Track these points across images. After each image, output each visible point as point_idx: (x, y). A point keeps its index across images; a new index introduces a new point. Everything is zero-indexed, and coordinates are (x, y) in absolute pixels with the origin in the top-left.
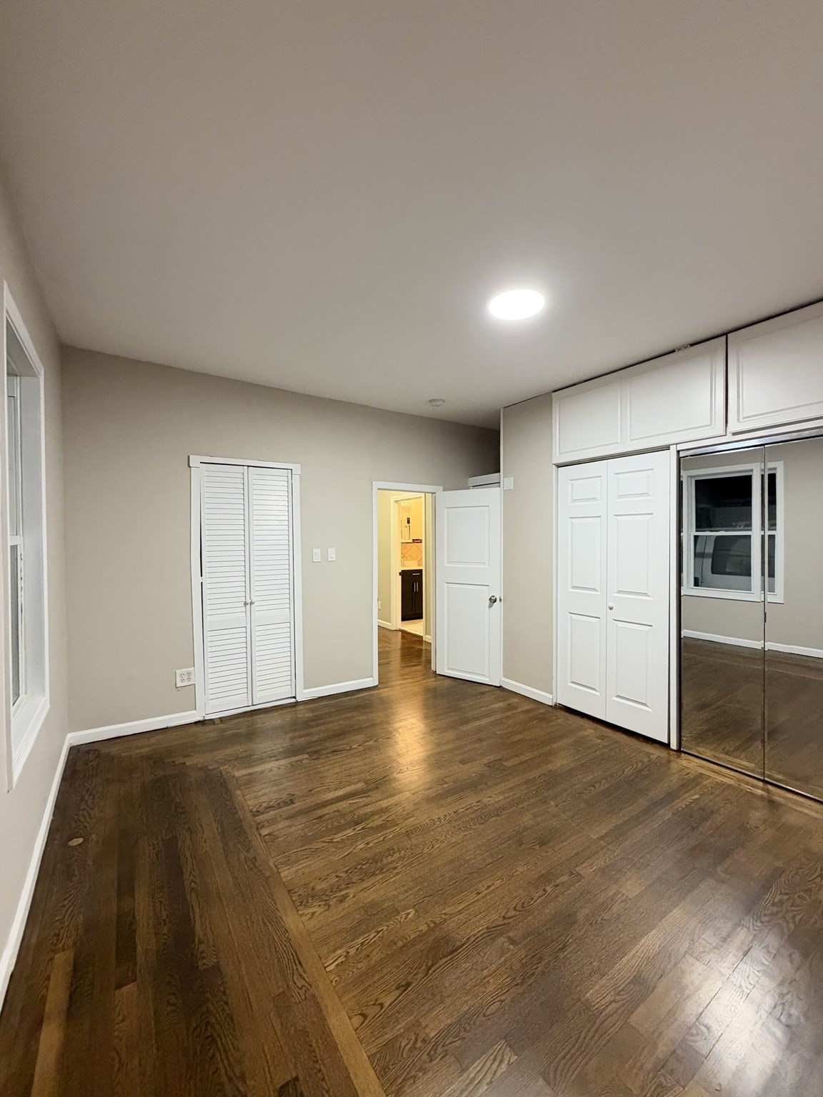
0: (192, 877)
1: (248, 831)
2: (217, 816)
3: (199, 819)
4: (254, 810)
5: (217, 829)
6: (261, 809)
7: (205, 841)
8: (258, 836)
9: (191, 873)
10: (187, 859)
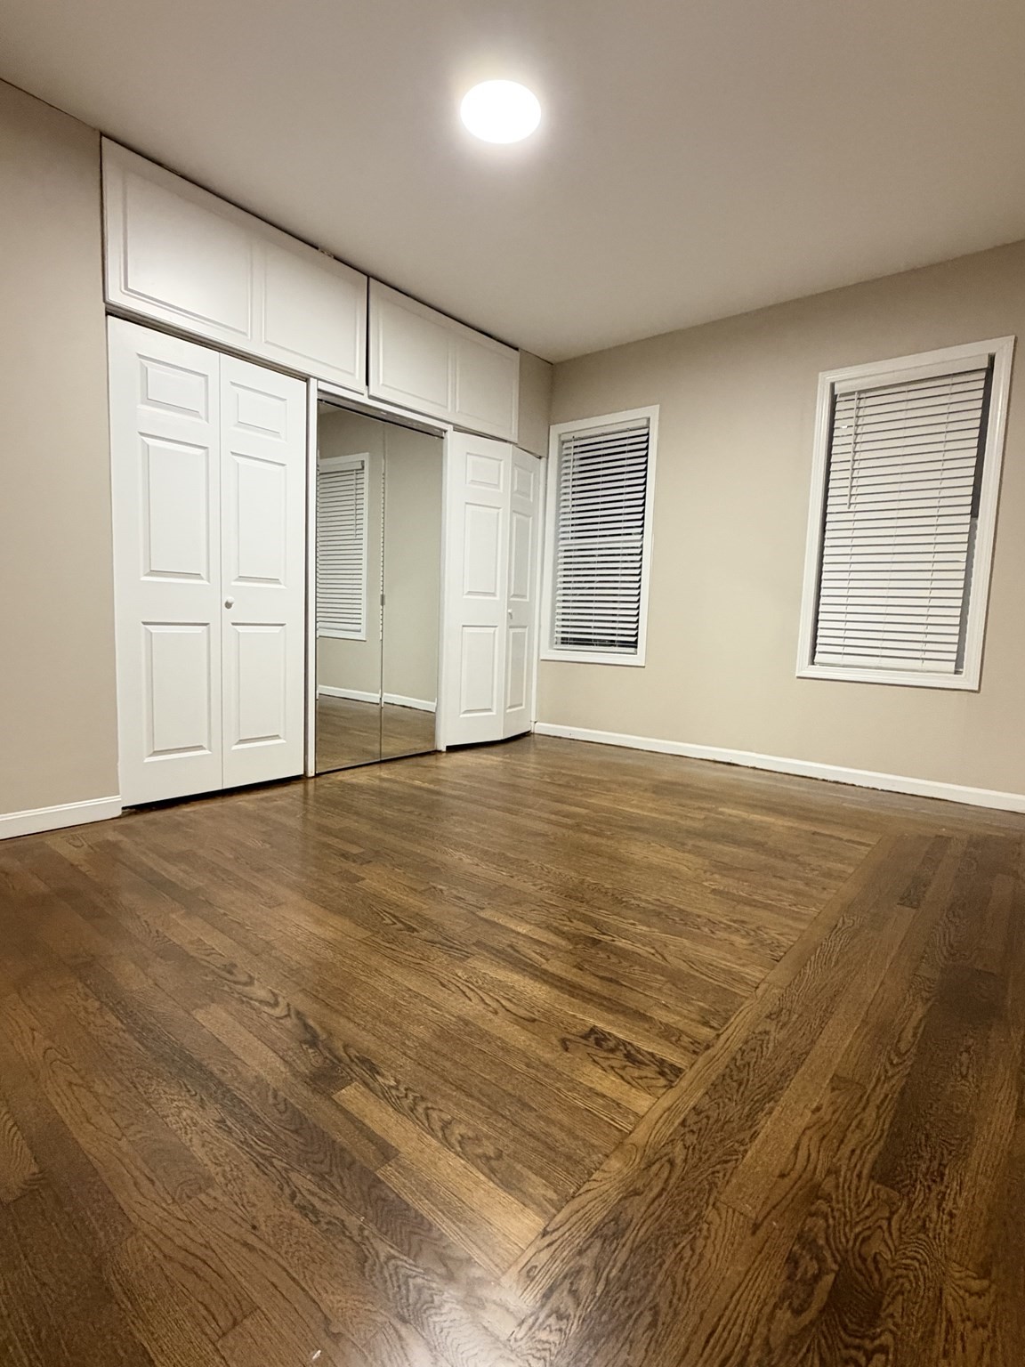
0: (890, 1074)
1: (726, 1059)
2: (742, 1143)
3: (782, 1176)
4: (662, 1082)
5: (770, 1113)
6: (649, 1072)
7: (818, 1109)
8: (723, 1038)
9: (888, 1079)
10: (878, 1108)
